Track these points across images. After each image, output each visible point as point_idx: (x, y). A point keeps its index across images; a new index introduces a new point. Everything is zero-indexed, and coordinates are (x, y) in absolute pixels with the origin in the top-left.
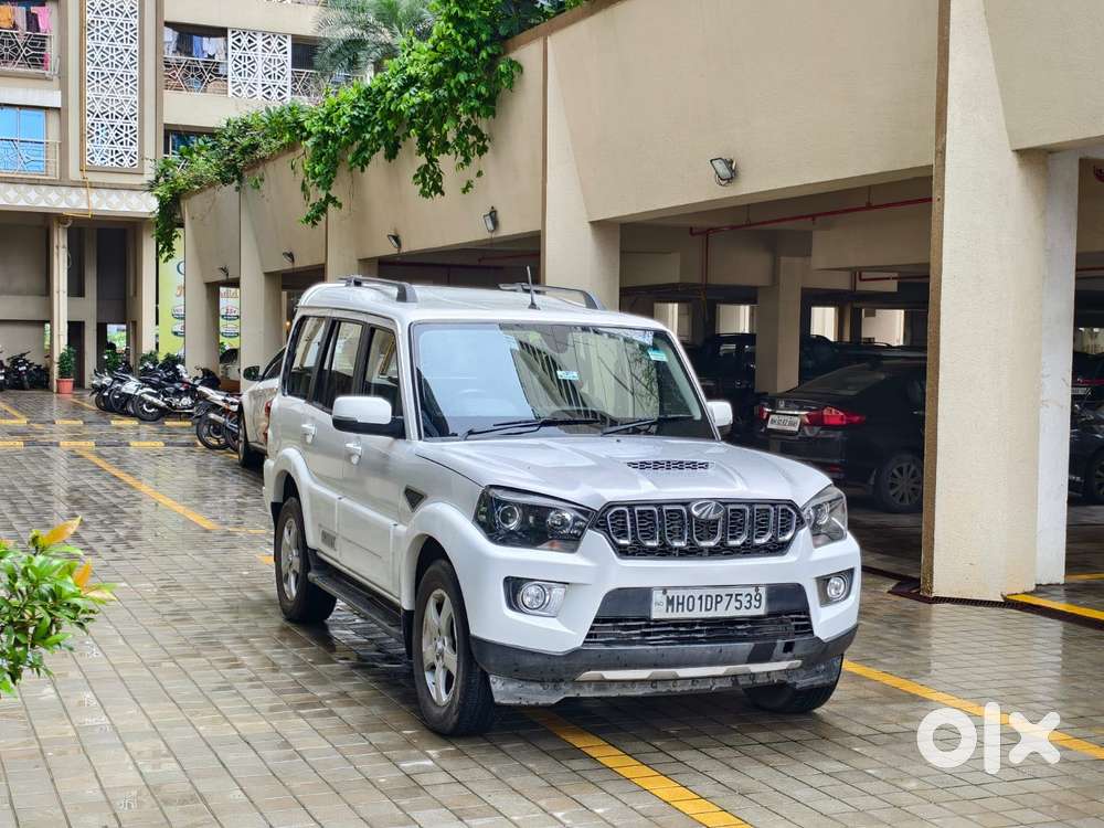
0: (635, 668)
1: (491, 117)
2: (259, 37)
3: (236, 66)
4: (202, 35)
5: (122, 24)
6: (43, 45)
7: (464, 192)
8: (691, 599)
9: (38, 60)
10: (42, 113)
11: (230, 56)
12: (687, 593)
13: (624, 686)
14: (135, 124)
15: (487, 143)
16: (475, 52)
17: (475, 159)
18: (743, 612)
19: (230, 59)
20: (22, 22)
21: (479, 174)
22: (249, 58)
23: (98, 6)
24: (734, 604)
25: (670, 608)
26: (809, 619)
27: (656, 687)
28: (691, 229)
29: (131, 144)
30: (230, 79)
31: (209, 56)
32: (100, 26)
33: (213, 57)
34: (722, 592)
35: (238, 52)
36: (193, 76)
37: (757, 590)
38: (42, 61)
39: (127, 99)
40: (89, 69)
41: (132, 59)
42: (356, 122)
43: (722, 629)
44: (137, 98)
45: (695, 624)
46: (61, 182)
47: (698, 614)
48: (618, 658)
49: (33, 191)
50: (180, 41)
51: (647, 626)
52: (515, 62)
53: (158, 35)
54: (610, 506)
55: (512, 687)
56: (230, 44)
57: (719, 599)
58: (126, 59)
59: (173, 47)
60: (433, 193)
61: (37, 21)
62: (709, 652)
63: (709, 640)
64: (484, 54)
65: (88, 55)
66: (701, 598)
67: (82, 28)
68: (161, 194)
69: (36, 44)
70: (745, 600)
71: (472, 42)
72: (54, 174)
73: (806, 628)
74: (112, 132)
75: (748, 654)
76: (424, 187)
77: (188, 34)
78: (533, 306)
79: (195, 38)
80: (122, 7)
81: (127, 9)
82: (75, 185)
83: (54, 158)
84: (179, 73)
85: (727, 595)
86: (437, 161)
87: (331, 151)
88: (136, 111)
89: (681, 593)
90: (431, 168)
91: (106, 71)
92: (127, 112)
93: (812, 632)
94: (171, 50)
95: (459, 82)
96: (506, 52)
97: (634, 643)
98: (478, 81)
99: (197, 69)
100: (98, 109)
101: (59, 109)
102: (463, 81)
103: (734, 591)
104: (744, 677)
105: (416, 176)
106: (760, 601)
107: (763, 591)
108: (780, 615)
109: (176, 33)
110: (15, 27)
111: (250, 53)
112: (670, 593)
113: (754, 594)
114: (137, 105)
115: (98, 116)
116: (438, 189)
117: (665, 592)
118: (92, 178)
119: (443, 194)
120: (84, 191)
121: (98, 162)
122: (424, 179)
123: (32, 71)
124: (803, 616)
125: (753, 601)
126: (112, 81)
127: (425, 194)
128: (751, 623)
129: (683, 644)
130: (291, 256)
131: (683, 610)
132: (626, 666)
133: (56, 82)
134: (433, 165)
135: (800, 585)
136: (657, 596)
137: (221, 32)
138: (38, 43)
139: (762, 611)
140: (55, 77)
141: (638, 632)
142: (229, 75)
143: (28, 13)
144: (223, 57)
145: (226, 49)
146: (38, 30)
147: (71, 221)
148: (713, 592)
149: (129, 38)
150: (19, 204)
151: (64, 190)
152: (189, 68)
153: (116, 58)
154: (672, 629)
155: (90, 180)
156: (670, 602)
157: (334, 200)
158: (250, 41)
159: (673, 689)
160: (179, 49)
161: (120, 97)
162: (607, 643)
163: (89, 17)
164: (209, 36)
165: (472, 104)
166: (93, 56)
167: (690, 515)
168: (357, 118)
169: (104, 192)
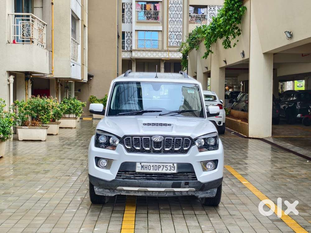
0: (133, 187)
1: (239, 24)
2: (216, 7)
3: (210, 16)
4: (201, 8)
5: (178, 7)
6: (158, 14)
7: (234, 47)
8: (150, 166)
9: (156, 18)
10: (157, 32)
11: (208, 13)
12: (148, 164)
13: (135, 192)
14: (181, 34)
15: (241, 32)
16: (233, 5)
17: (237, 37)
18: (168, 172)
19: (208, 14)
20: (153, 9)
21: (238, 41)
22: (213, 13)
23: (172, 2)
24: (165, 168)
25: (142, 169)
26: (195, 175)
27: (146, 193)
28: (302, 55)
29: (180, 39)
30: (208, 20)
31: (203, 14)
32: (172, 8)
33: (204, 14)
34: (161, 164)
35: (211, 12)
36: (198, 19)
37: (173, 164)
38: (157, 18)
39: (179, 27)
40: (169, 19)
41: (181, 16)
42: (212, 28)
43: (162, 176)
44: (182, 26)
45: (153, 174)
46: (162, 51)
47: (152, 171)
48: (126, 183)
49: (149, 53)
50: (195, 10)
51: (136, 174)
52: (245, 7)
53: (188, 8)
54: (125, 136)
55: (101, 190)
56: (208, 10)
57: (159, 167)
58: (179, 16)
59: (193, 12)
60: (228, 47)
61: (156, 8)
62: (157, 183)
63: (158, 179)
64: (236, 5)
65: (169, 16)
66: (153, 166)
67: (168, 9)
68: (183, 52)
69: (156, 14)
70: (169, 168)
71: (233, 2)
72: (160, 48)
73: (195, 178)
74: (175, 36)
75: (171, 185)
76: (225, 46)
77: (197, 8)
78: (156, 77)
79: (199, 9)
80: (178, 2)
81: (180, 3)
82: (165, 51)
83: (160, 44)
84: (194, 19)
85: (162, 166)
86: (229, 38)
87: (209, 37)
88: (182, 30)
89: (146, 164)
90: (228, 40)
91: (174, 20)
92: (179, 30)
93: (197, 179)
94: (192, 13)
95: (229, 14)
96: (243, 4)
97: (132, 179)
98: (235, 13)
99: (199, 17)
100: (172, 30)
101: (161, 31)
102: (230, 14)
103: (165, 165)
104: (177, 192)
105: (223, 43)
106: (174, 168)
107: (175, 165)
108: (184, 173)
109: (194, 8)
110: (151, 10)
111: (214, 12)
112: (142, 164)
113: (172, 166)
114: (182, 29)
115: (172, 32)
116: (229, 46)
117: (141, 164)
118: (170, 49)
119: (231, 47)
120: (168, 53)
121: (171, 45)
122: (225, 43)
123: (155, 21)
124: (193, 174)
125: (172, 168)
126: (176, 22)
127: (225, 48)
128: (173, 175)
129: (148, 180)
130: (207, 68)
131: (147, 170)
132: (129, 186)
133: (161, 24)
134: (228, 39)
135: (190, 164)
136: (138, 165)
137: (206, 7)
138: (157, 13)
139: (175, 171)
140: (161, 23)
141: (133, 175)
142: (208, 18)
143: (154, 6)
144: (206, 13)
145: (207, 11)
146: (157, 10)
147: (165, 61)
148: (157, 164)
149: (180, 10)
150: (151, 57)
151: (162, 52)
152: (197, 17)
153: (177, 16)
154: (144, 175)
155: (169, 49)
156: (142, 167)
157: (211, 51)
158: (214, 9)
159: (152, 194)
160: (194, 12)
161: (177, 26)
162: (123, 179)
163: (170, 6)
164: (203, 8)
165: (233, 20)
166: (170, 16)
167: (151, 140)
168: (212, 27)
169: (173, 53)
